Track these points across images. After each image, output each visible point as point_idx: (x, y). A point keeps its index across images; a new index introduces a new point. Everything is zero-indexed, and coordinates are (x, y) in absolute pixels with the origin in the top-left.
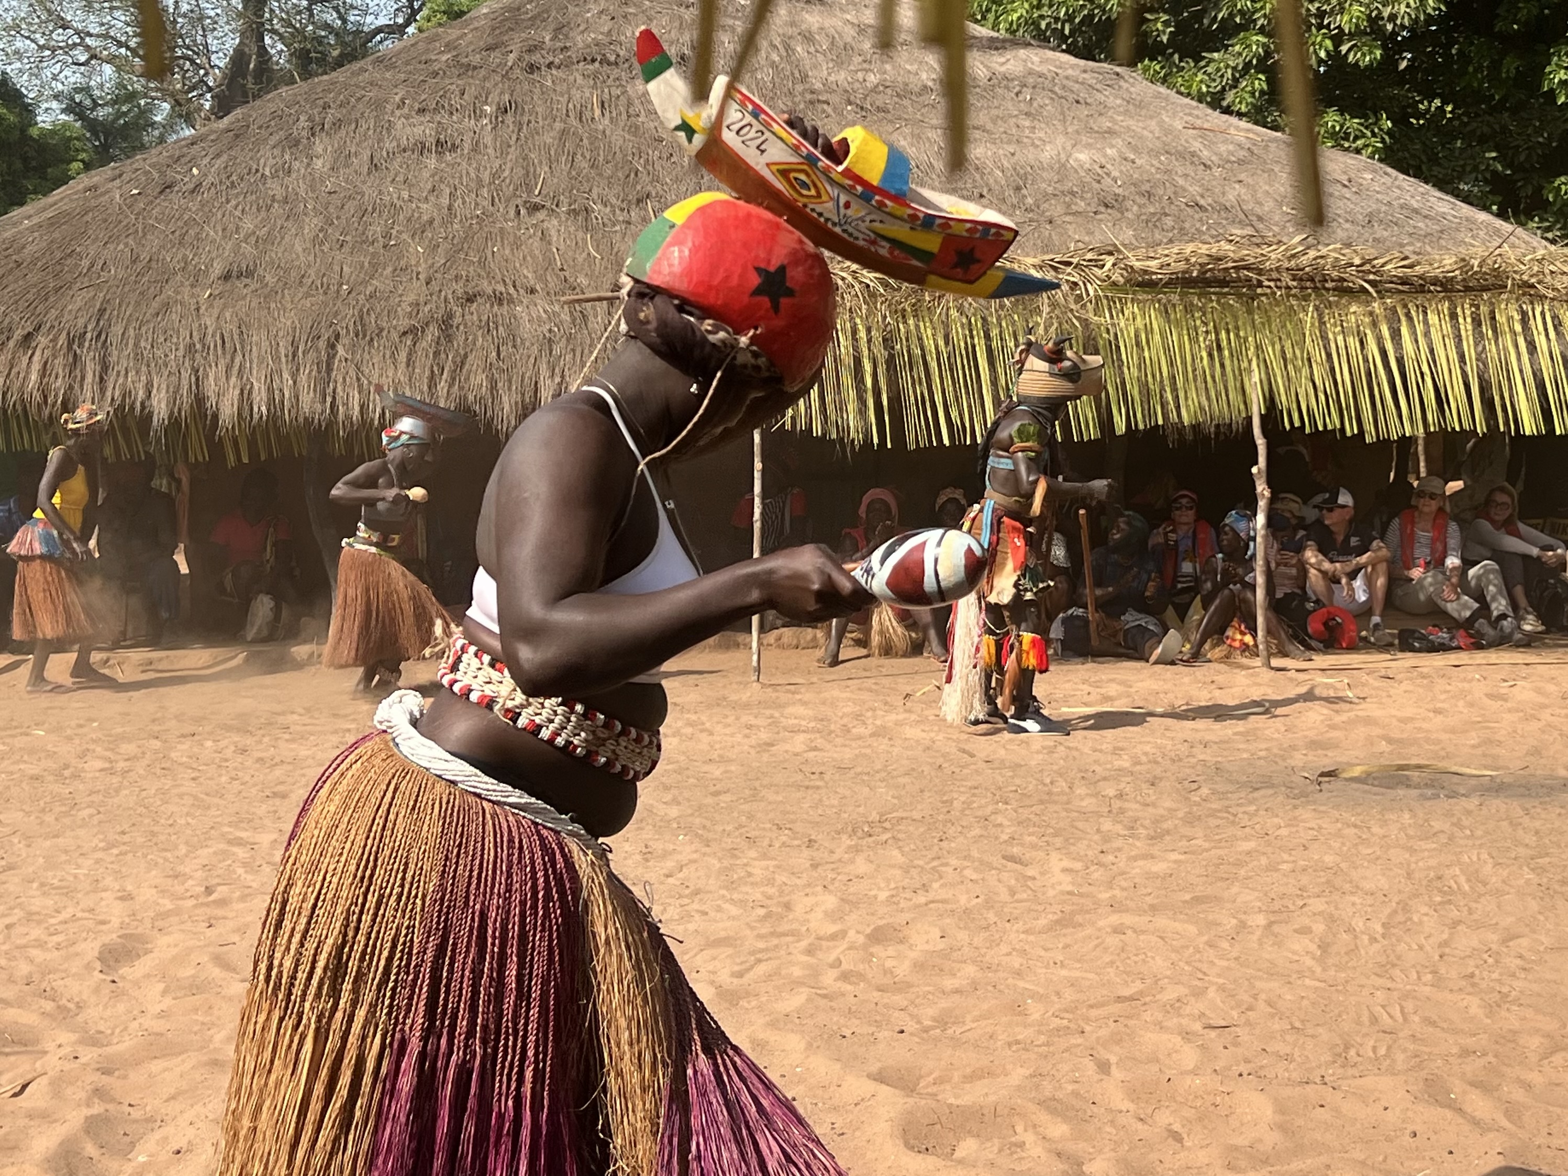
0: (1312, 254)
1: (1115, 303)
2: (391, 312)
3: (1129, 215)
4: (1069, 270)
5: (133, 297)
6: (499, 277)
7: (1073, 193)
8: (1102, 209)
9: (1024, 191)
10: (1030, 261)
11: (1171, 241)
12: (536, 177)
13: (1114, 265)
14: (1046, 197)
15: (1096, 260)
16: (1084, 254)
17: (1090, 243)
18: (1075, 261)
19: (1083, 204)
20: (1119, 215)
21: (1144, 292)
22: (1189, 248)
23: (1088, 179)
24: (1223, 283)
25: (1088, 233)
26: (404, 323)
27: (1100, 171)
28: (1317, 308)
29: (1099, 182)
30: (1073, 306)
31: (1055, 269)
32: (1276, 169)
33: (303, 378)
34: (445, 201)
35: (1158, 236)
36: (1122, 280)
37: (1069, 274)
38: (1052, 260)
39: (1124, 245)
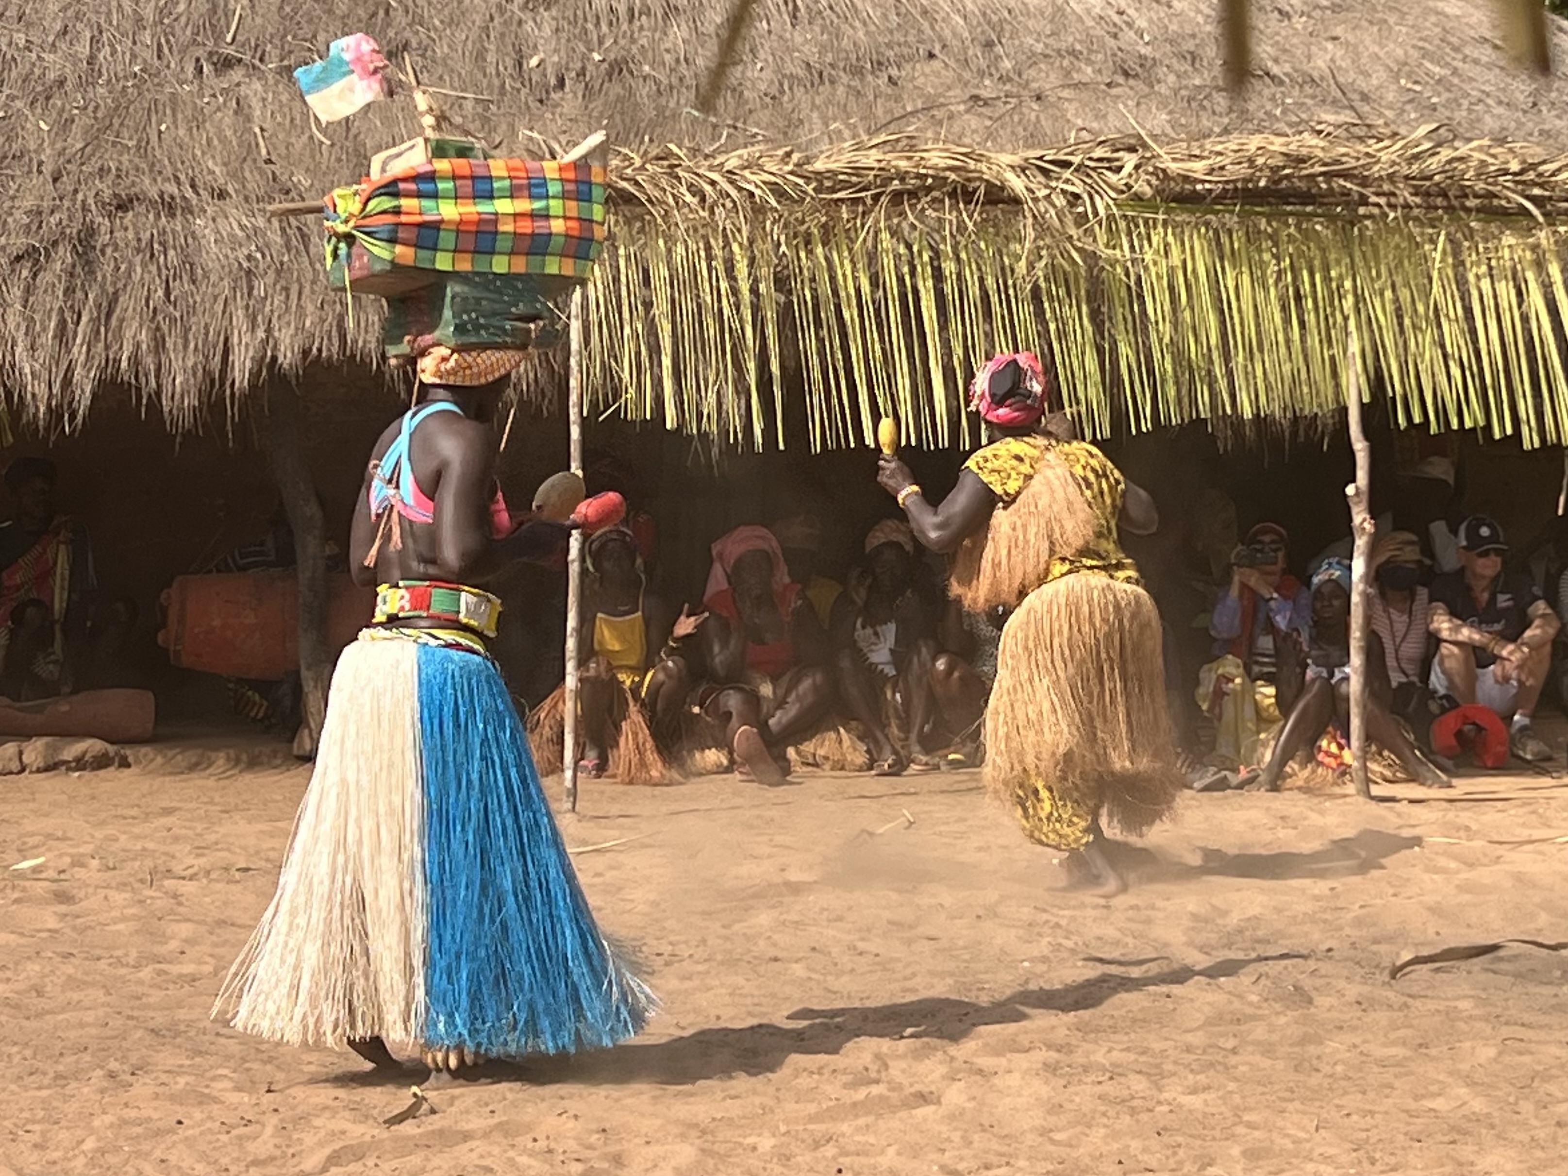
0: (1445, 154)
1: (1137, 226)
3: (1162, 89)
4: (1067, 174)
6: (169, 171)
7: (1073, 53)
8: (1120, 79)
9: (999, 49)
10: (1006, 159)
11: (1226, 131)
12: (228, 15)
13: (1137, 167)
14: (1033, 59)
15: (1109, 160)
16: (1091, 150)
17: (1101, 132)
18: (1076, 160)
19: (1089, 70)
20: (1147, 90)
21: (1184, 210)
22: (1254, 142)
23: (1099, 32)
24: (1306, 198)
25: (1096, 117)
26: (19, 243)
27: (1116, 18)
28: (1450, 239)
29: (1115, 36)
30: (1073, 232)
31: (1045, 172)
32: (1392, 20)
34: (83, 49)
35: (1206, 123)
36: (1148, 191)
37: (1067, 181)
38: (1041, 158)
39: (1155, 137)
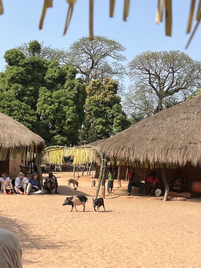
2: (177, 145)
5: (138, 143)
6: (195, 140)
26: (179, 147)
33: (163, 155)
34: (187, 127)
